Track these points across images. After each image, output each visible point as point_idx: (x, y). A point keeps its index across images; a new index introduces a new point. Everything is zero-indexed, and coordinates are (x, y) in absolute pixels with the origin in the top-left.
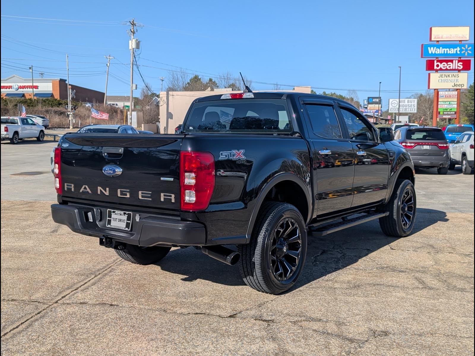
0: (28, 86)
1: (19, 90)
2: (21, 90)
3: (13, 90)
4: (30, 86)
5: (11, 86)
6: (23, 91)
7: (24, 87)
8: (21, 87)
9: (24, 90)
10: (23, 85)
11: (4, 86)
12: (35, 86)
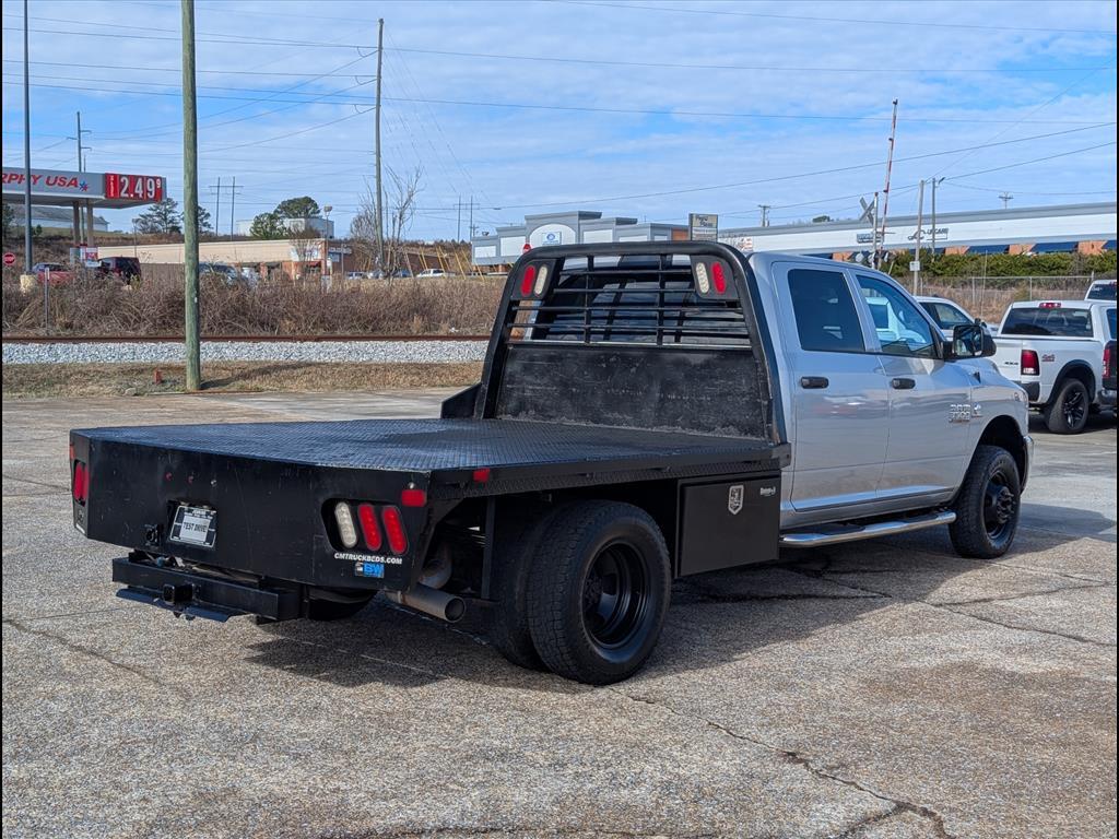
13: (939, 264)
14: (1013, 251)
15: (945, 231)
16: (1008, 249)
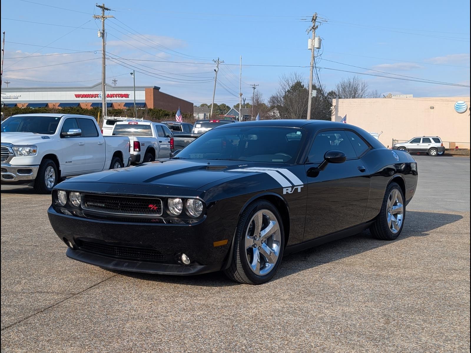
0: (117, 94)
2: (109, 99)
3: (99, 99)
4: (119, 95)
6: (111, 101)
7: (112, 96)
9: (113, 99)
10: (112, 94)
11: (89, 94)
12: (125, 94)
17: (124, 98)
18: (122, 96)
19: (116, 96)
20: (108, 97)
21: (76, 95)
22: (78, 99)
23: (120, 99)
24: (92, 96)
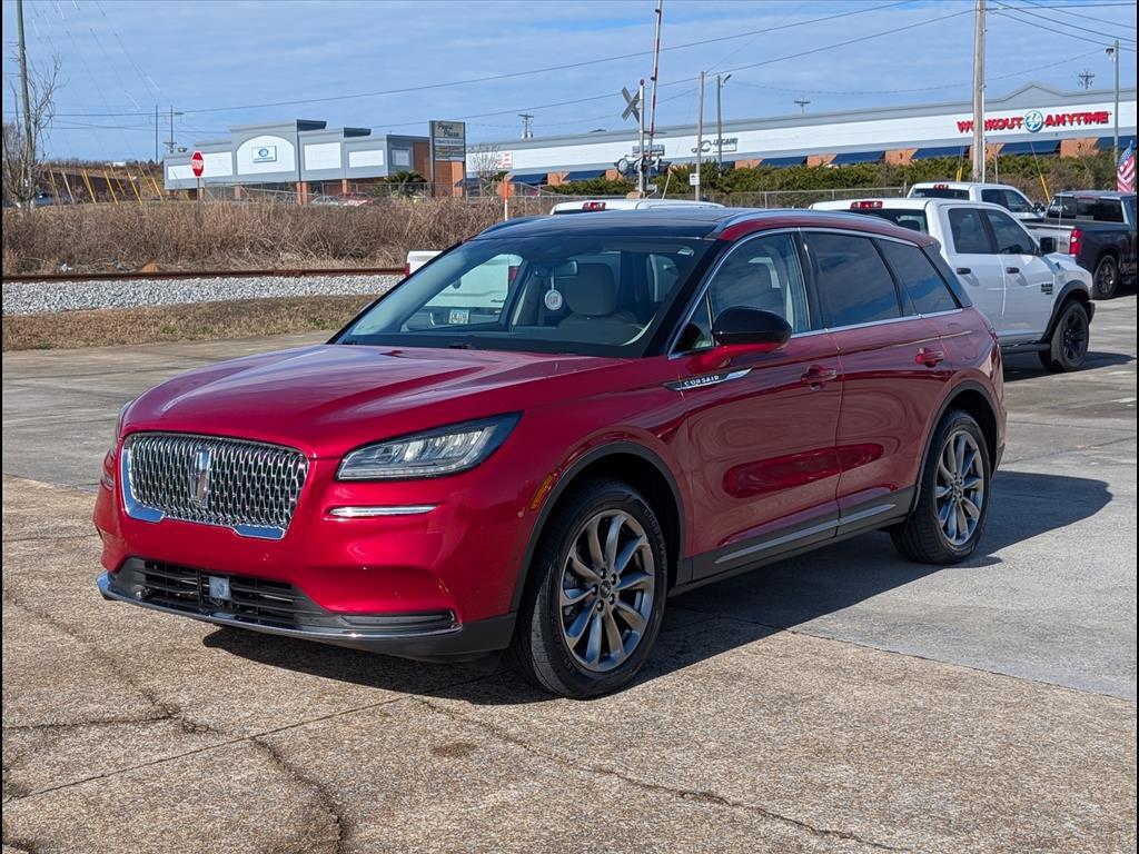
0: (1074, 115)
1: (1041, 131)
2: (1051, 129)
3: (1024, 130)
4: (1082, 115)
5: (1021, 119)
6: (1056, 134)
7: (1061, 120)
8: (1049, 121)
9: (1061, 128)
10: (1060, 114)
11: (996, 118)
12: (1098, 114)
13: (727, 180)
14: (811, 164)
15: (734, 141)
16: (805, 162)
17: (1094, 124)
18: (1089, 118)
19: (1071, 118)
20: (1048, 125)
21: (959, 123)
22: (965, 134)
23: (1083, 126)
24: (1005, 124)
